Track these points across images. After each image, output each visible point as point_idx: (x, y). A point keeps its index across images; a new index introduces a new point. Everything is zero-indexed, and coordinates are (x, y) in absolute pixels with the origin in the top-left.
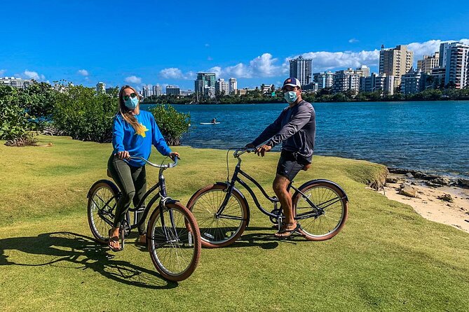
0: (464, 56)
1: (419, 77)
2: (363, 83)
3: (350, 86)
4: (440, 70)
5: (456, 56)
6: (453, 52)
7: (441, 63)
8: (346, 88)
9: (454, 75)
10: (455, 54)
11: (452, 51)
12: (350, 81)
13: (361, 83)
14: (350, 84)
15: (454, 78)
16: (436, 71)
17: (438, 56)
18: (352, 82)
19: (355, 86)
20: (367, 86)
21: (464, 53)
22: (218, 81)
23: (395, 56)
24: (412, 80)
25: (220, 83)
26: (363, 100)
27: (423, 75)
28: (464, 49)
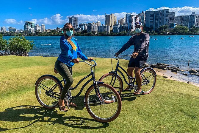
1: (119, 27)
4: (126, 24)
7: (126, 22)
8: (93, 30)
10: (131, 18)
12: (94, 27)
13: (98, 28)
15: (131, 27)
16: (125, 24)
17: (125, 18)
19: (96, 30)
20: (101, 30)
21: (134, 18)
22: (36, 26)
23: (110, 18)
24: (117, 28)
25: (37, 27)
26: (99, 35)
27: (121, 26)
28: (134, 16)
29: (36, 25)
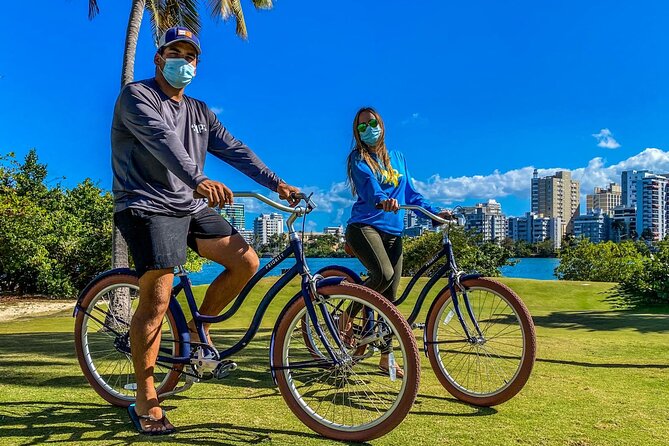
0: (660, 191)
1: (601, 221)
2: (515, 228)
3: (492, 233)
4: (626, 211)
5: (650, 191)
6: (646, 185)
7: (624, 201)
8: (487, 237)
9: (650, 220)
10: (648, 188)
11: (644, 183)
12: (493, 224)
13: (511, 228)
14: (493, 229)
15: (650, 224)
16: (620, 212)
17: (617, 189)
18: (496, 227)
19: (501, 234)
20: (521, 233)
21: (660, 186)
22: (260, 219)
23: (556, 189)
24: (591, 226)
25: (264, 222)
26: (526, 256)
27: (607, 218)
28: (660, 182)
29: (262, 216)
